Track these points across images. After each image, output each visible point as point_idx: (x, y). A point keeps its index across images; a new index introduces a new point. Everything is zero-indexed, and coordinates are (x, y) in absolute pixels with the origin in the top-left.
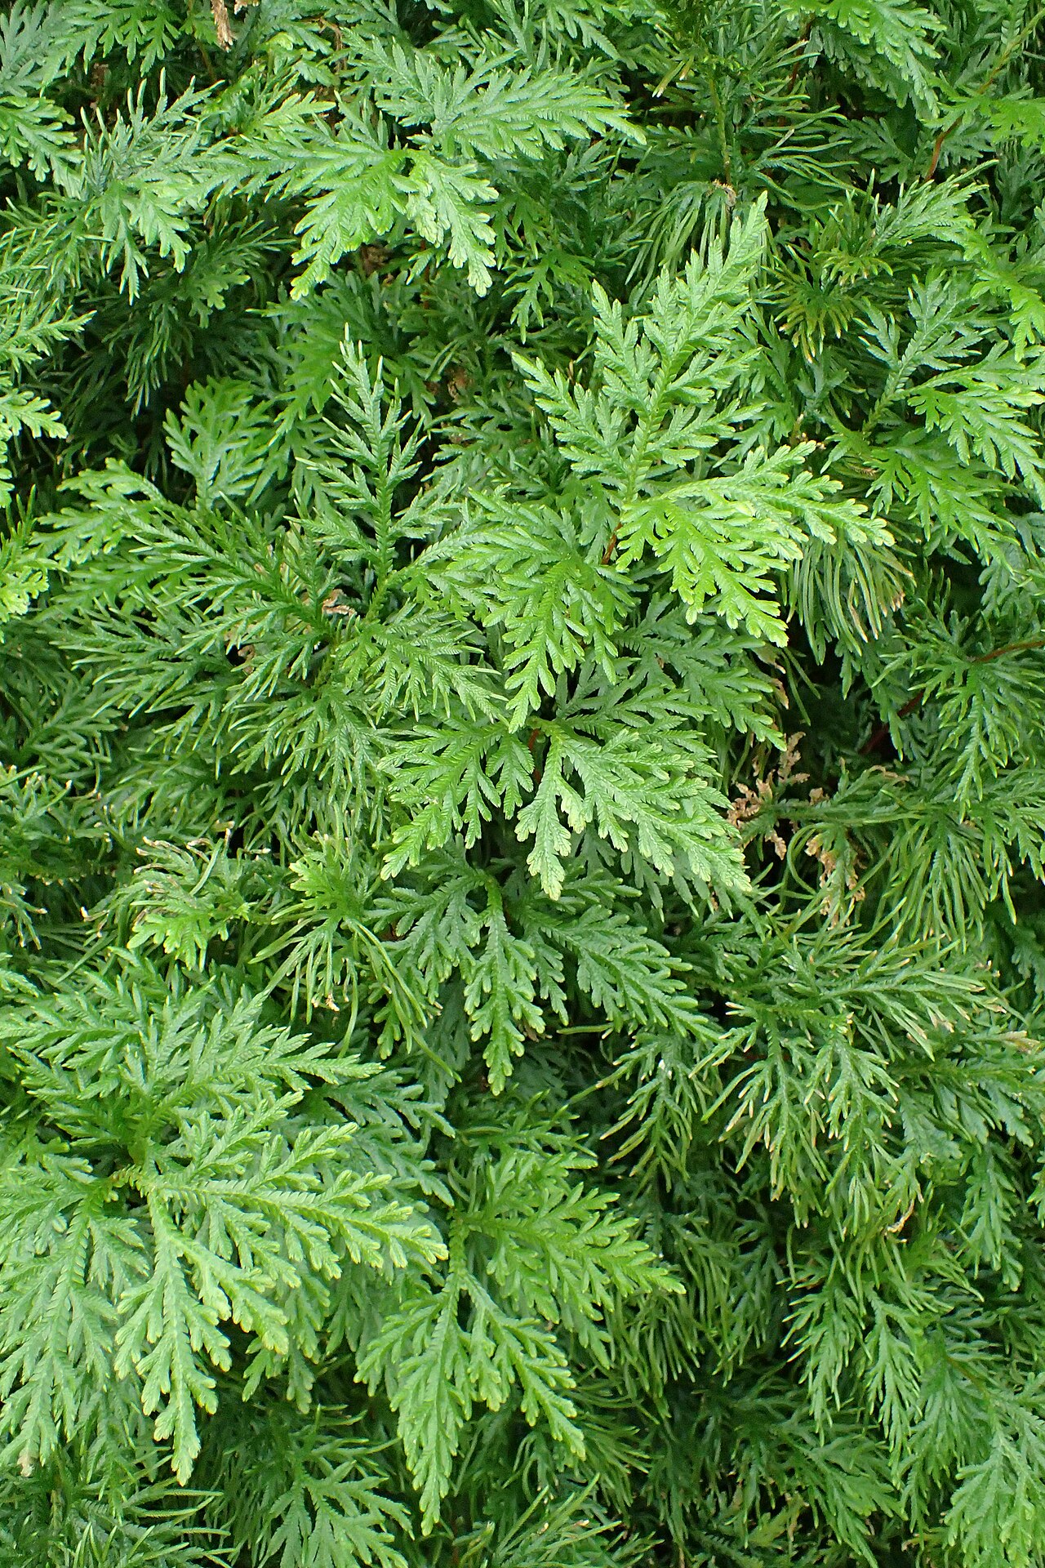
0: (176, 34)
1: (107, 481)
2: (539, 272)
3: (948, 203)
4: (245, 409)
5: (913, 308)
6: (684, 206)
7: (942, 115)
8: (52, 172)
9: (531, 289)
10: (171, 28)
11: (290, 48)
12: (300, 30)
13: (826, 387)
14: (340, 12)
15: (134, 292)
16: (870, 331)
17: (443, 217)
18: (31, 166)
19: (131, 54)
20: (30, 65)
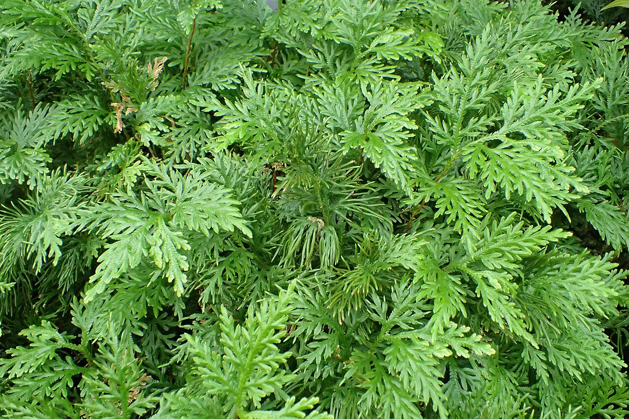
0: (100, 122)
1: (39, 333)
2: (218, 272)
3: (411, 249)
4: (109, 296)
5: (394, 297)
6: (295, 232)
7: (416, 197)
8: (37, 186)
9: (212, 282)
10: (99, 120)
11: (149, 130)
12: (155, 121)
13: (357, 322)
14: (173, 114)
15: (38, 270)
16: (372, 306)
17: (166, 257)
18: (28, 183)
19: (75, 136)
20: (39, 133)
